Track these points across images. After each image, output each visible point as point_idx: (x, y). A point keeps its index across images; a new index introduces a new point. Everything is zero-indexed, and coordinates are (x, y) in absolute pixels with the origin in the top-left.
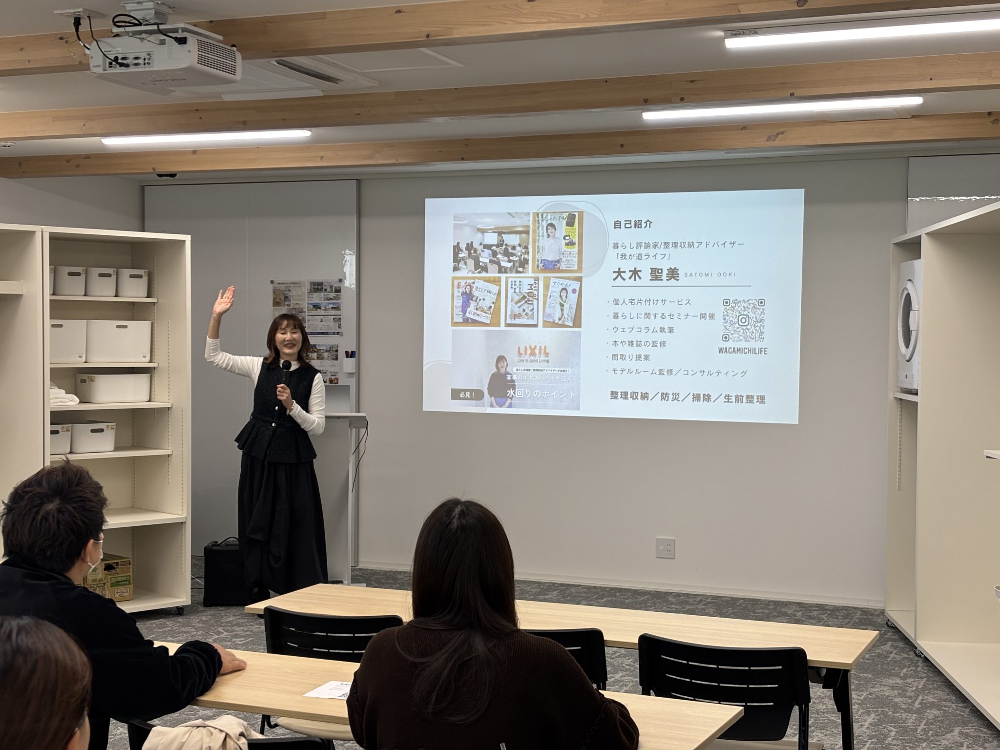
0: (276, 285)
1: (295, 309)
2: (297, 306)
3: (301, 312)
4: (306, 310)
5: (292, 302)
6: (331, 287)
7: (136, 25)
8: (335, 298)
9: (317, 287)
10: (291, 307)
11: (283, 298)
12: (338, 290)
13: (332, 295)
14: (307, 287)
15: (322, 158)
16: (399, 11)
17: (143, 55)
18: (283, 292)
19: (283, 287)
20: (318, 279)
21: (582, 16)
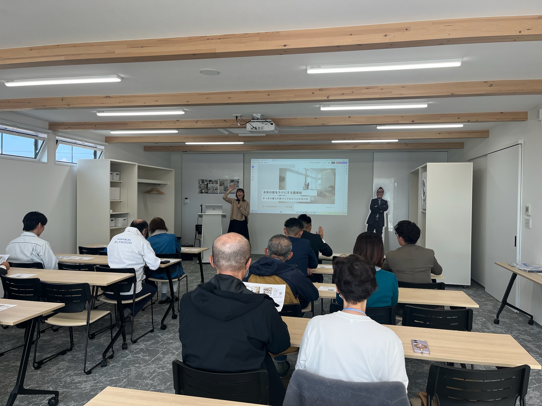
0: (220, 180)
1: (226, 187)
2: (226, 186)
3: (228, 187)
4: (229, 187)
5: (225, 185)
6: (236, 181)
7: (257, 119)
8: (237, 184)
9: (232, 181)
10: (225, 186)
11: (222, 184)
12: (238, 182)
13: (237, 183)
14: (229, 181)
15: (238, 149)
16: (316, 118)
17: (261, 127)
18: (222, 182)
19: (222, 181)
20: (232, 179)
21: (362, 122)
